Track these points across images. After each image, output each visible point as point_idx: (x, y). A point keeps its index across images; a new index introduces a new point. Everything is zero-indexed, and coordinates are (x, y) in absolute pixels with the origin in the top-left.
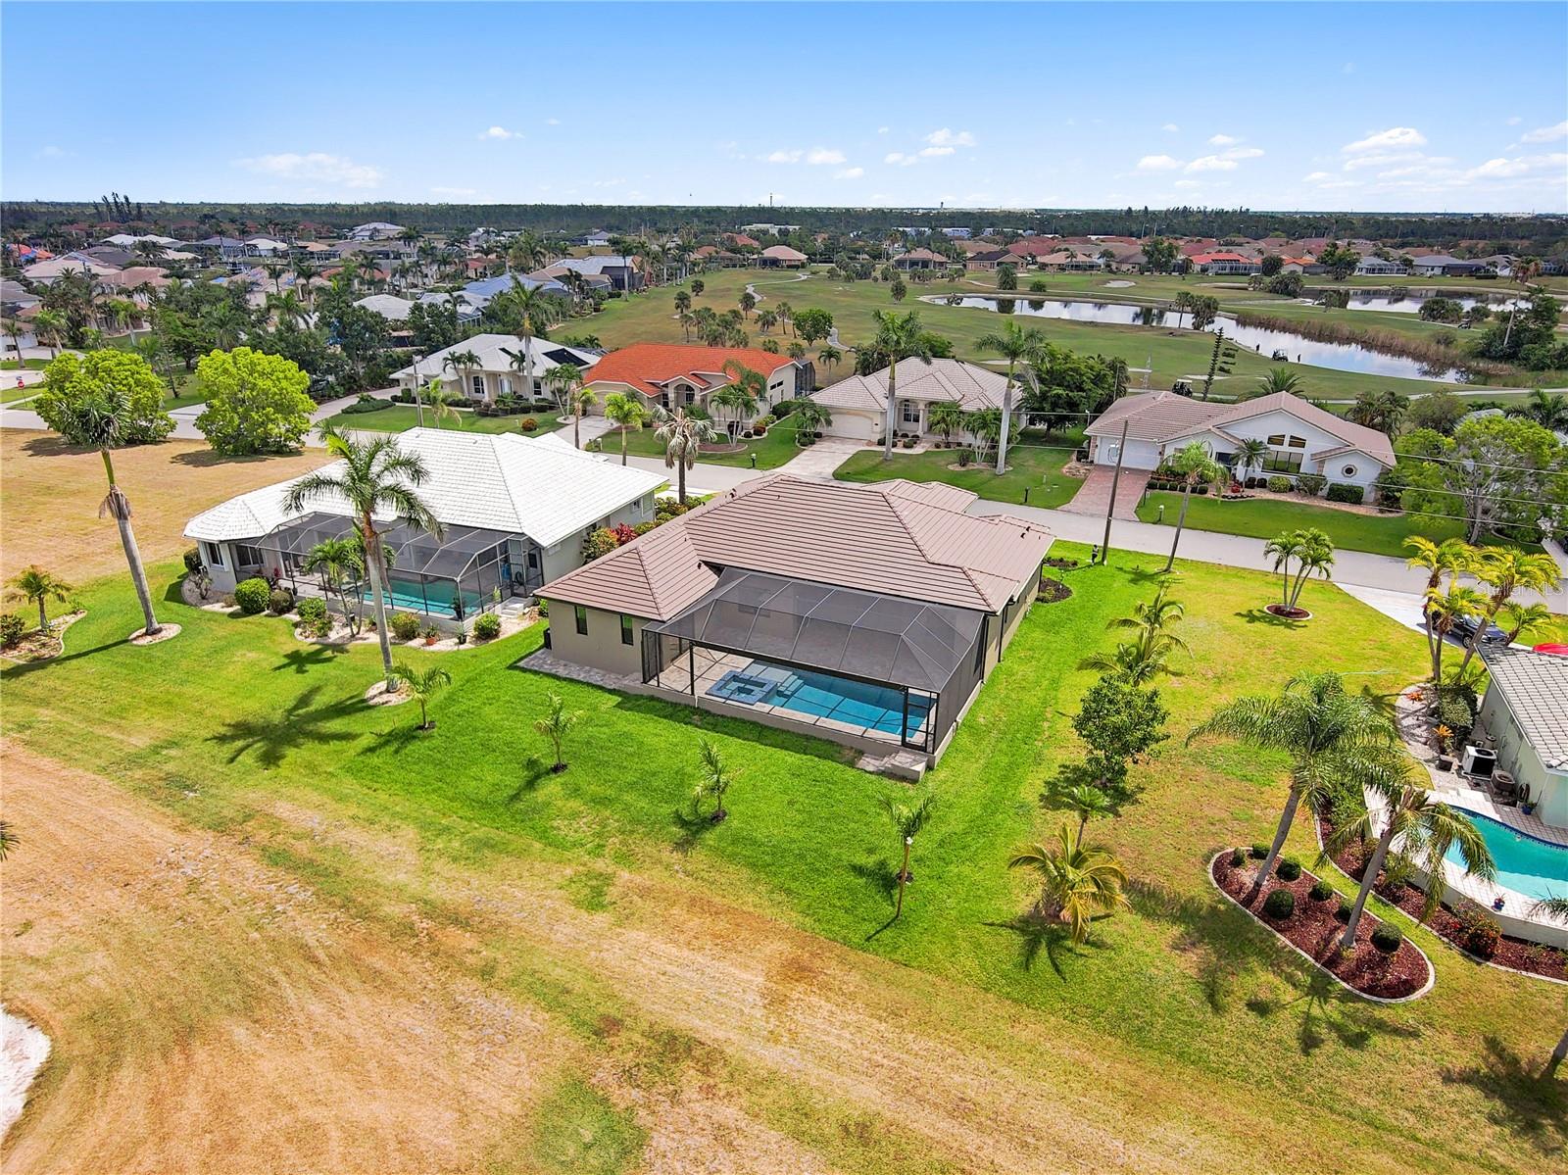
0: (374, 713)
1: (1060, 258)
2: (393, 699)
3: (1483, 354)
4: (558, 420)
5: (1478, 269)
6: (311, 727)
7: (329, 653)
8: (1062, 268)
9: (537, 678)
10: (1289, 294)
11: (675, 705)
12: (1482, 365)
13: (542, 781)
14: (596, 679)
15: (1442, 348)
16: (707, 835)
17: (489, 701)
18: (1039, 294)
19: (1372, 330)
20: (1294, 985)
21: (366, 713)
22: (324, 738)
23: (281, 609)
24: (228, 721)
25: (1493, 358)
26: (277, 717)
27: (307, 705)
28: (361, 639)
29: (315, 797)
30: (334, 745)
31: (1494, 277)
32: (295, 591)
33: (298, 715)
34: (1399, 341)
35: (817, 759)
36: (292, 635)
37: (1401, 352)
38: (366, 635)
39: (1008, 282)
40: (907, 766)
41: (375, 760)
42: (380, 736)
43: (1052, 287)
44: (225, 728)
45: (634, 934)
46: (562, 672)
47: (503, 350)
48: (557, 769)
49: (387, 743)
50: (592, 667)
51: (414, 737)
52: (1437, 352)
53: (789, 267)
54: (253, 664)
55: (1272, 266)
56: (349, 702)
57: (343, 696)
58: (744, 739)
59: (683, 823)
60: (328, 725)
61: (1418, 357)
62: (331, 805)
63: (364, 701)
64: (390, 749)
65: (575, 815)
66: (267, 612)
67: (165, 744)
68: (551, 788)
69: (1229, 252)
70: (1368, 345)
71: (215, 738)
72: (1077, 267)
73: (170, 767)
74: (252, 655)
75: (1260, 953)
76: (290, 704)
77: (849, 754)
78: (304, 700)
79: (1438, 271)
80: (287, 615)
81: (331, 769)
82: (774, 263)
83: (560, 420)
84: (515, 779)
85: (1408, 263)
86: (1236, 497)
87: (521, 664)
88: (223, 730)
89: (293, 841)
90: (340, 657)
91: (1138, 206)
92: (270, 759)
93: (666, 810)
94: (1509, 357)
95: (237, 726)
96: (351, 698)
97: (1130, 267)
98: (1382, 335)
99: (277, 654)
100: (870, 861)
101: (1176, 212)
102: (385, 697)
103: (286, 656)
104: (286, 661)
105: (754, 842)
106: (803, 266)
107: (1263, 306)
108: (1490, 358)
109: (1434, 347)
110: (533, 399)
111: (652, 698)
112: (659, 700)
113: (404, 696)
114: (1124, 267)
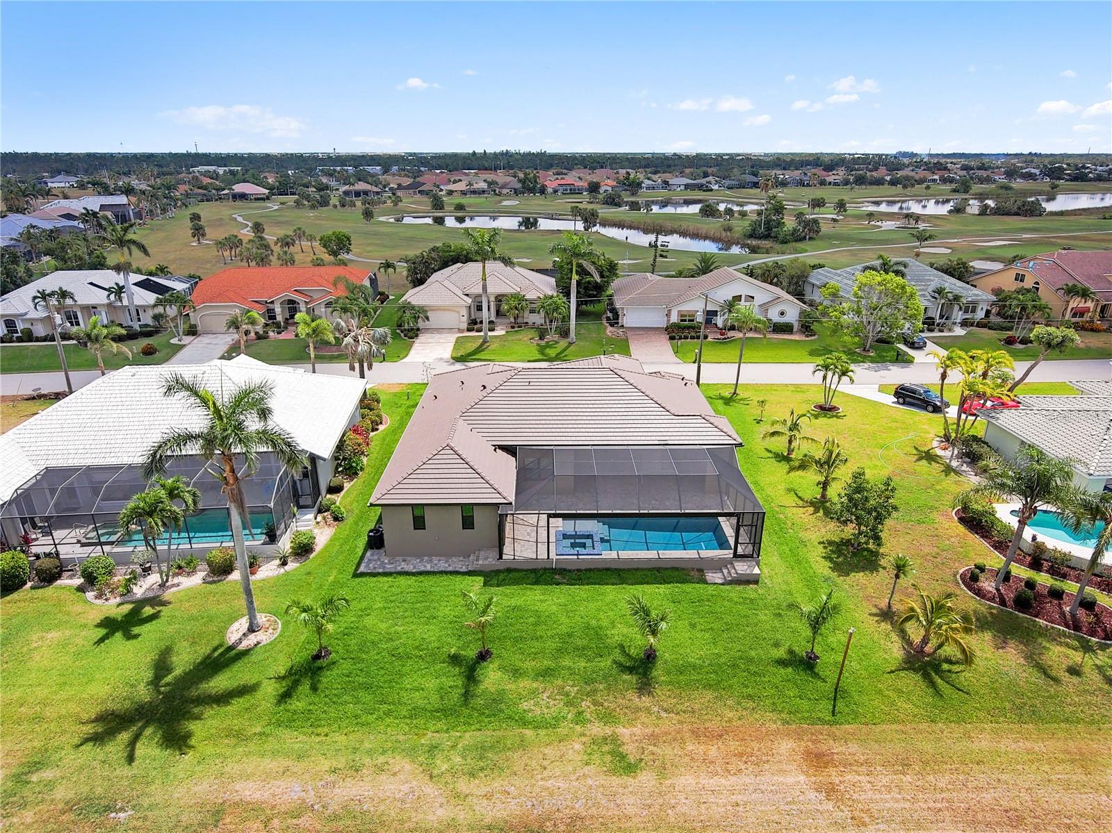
0: (253, 658)
1: (461, 186)
2: (261, 637)
3: (752, 235)
4: (172, 341)
5: (702, 186)
6: (194, 693)
7: (148, 611)
8: (464, 193)
9: (390, 579)
10: (616, 205)
11: (534, 571)
12: (754, 242)
13: (479, 671)
14: (443, 565)
15: (728, 233)
16: (655, 673)
17: (366, 612)
18: (461, 213)
19: (684, 225)
20: (1073, 649)
21: (246, 659)
22: (223, 699)
23: (48, 577)
24: (85, 717)
25: (760, 238)
26: (144, 694)
27: (169, 670)
28: (173, 585)
29: (269, 764)
30: (238, 704)
31: (712, 190)
32: (57, 554)
33: (168, 684)
34: (703, 231)
35: (679, 585)
36: (86, 601)
37: (705, 238)
38: (176, 580)
39: (438, 204)
40: (748, 572)
41: (297, 704)
42: (280, 678)
43: (469, 207)
44: (90, 726)
45: (682, 780)
46: (409, 568)
47: (91, 284)
48: (484, 656)
49: (296, 683)
50: (430, 555)
51: (320, 668)
52: (727, 236)
53: (256, 199)
54: (64, 644)
55: (594, 188)
56: (216, 654)
57: (203, 650)
58: (613, 584)
59: (631, 670)
60: (212, 684)
61: (714, 239)
62: (298, 767)
63: (231, 648)
64: (305, 687)
65: (534, 693)
66: (29, 584)
67: (26, 769)
68: (492, 677)
69: (562, 179)
70: (683, 234)
71: (86, 741)
72: (474, 192)
73: (62, 793)
74: (55, 635)
75: (1040, 635)
76: (149, 675)
77: (696, 574)
78: (162, 666)
79: (682, 187)
80: (59, 582)
81: (258, 729)
82: (243, 196)
83: (174, 341)
84: (453, 680)
85: (666, 183)
86: (725, 339)
87: (362, 569)
88: (89, 729)
89: (295, 821)
90: (165, 611)
91: (479, 150)
92: (177, 741)
93: (606, 663)
94: (766, 237)
95: (100, 719)
96: (215, 649)
97: (508, 191)
98: (691, 228)
99: (85, 626)
100: (781, 653)
101: (502, 154)
102: (252, 639)
103: (99, 625)
104: (102, 632)
105: (694, 667)
106: (268, 198)
107: (609, 213)
108: (755, 238)
109: (724, 234)
110: (136, 326)
111: (509, 570)
112: (516, 570)
113: (270, 631)
114: (505, 191)
